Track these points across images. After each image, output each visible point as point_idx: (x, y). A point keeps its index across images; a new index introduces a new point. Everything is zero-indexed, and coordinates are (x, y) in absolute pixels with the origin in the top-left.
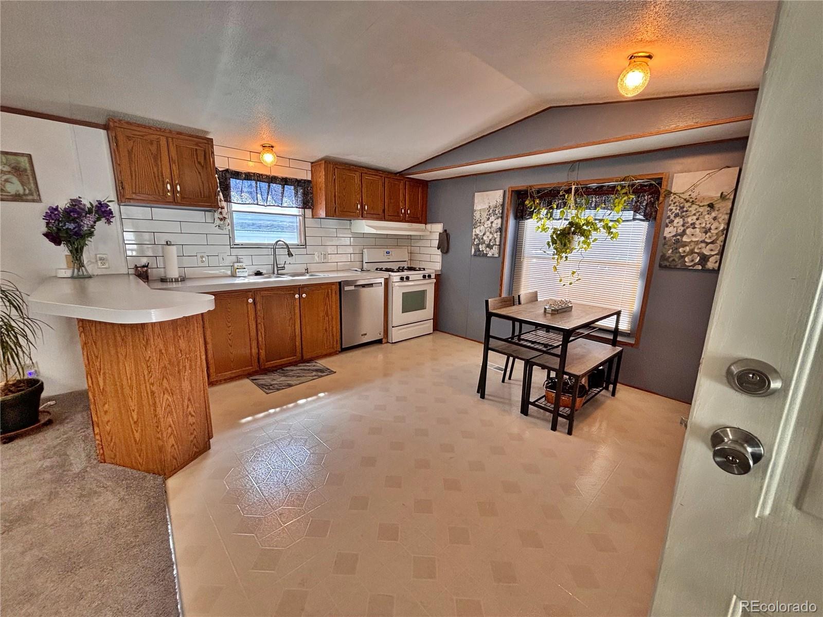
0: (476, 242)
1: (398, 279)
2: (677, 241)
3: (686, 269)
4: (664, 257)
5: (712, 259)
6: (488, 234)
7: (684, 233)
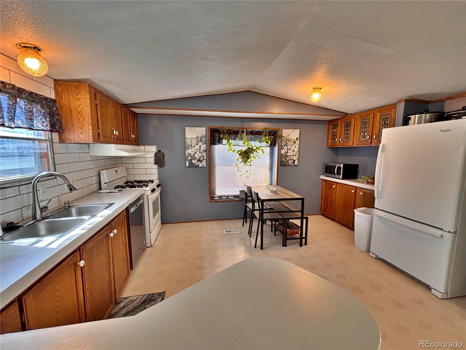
0: (189, 158)
2: (286, 155)
3: (289, 166)
4: (282, 162)
5: (296, 161)
6: (198, 153)
7: (287, 152)
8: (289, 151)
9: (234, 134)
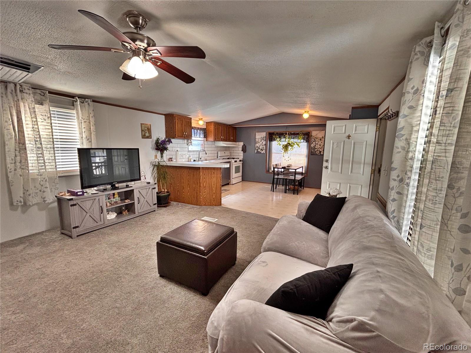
0: (257, 148)
1: (234, 162)
2: (314, 148)
3: (317, 155)
4: (312, 152)
5: (322, 152)
6: (261, 146)
7: (315, 146)
8: (317, 145)
9: (281, 135)
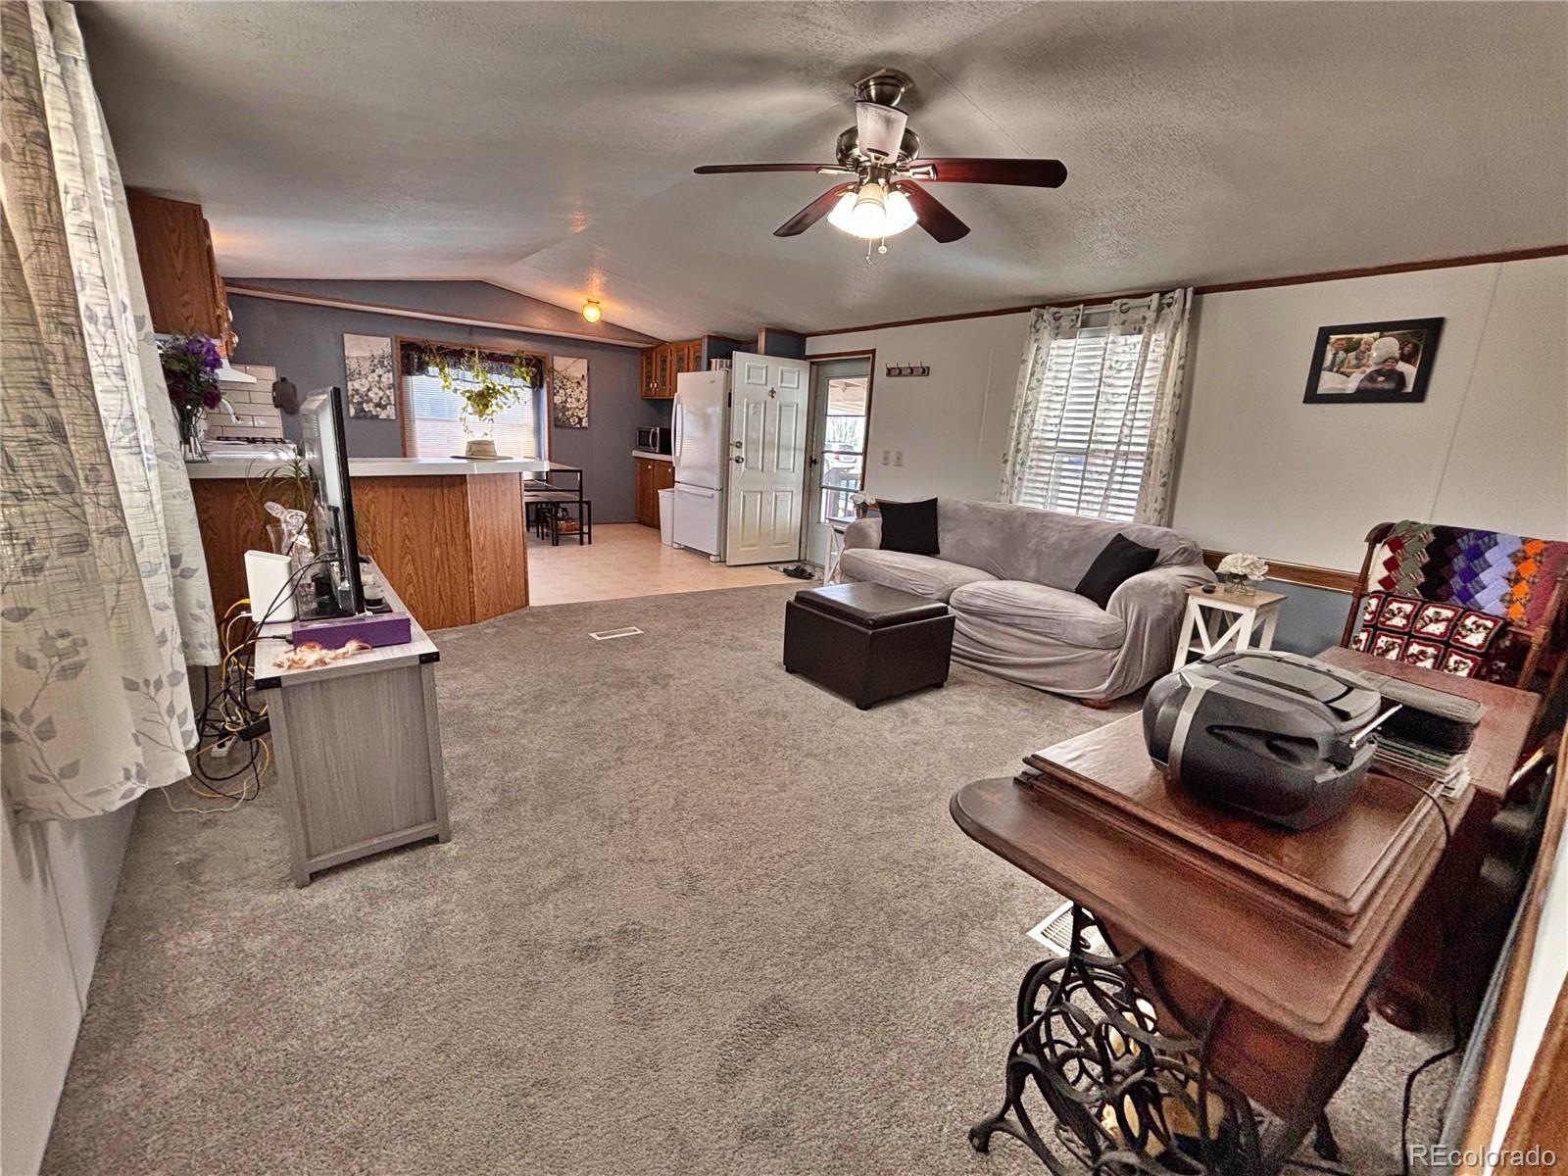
2: (564, 407)
3: (572, 427)
4: (557, 419)
5: (584, 420)
6: (375, 390)
7: (566, 401)
8: (569, 400)
9: (454, 356)
